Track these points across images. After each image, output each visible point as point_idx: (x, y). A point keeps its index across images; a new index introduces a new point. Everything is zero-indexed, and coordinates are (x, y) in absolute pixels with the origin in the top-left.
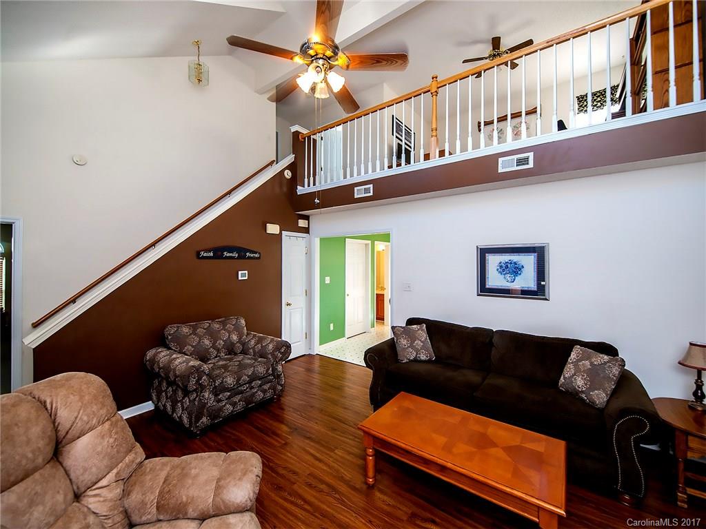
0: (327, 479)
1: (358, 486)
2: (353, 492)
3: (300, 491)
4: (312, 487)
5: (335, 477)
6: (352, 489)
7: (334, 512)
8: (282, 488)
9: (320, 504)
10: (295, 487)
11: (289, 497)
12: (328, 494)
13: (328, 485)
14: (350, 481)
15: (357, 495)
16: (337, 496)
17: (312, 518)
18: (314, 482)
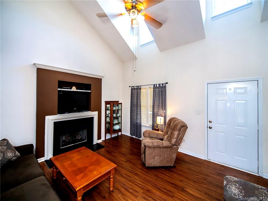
0: (129, 194)
1: (117, 190)
2: (119, 188)
3: (140, 189)
4: (135, 191)
5: (125, 195)
6: (119, 189)
7: (127, 181)
8: (148, 191)
9: (132, 184)
10: (142, 191)
11: (144, 187)
12: (129, 188)
13: (129, 192)
14: (119, 193)
15: (118, 187)
16: (125, 187)
17: (134, 180)
18: (135, 193)
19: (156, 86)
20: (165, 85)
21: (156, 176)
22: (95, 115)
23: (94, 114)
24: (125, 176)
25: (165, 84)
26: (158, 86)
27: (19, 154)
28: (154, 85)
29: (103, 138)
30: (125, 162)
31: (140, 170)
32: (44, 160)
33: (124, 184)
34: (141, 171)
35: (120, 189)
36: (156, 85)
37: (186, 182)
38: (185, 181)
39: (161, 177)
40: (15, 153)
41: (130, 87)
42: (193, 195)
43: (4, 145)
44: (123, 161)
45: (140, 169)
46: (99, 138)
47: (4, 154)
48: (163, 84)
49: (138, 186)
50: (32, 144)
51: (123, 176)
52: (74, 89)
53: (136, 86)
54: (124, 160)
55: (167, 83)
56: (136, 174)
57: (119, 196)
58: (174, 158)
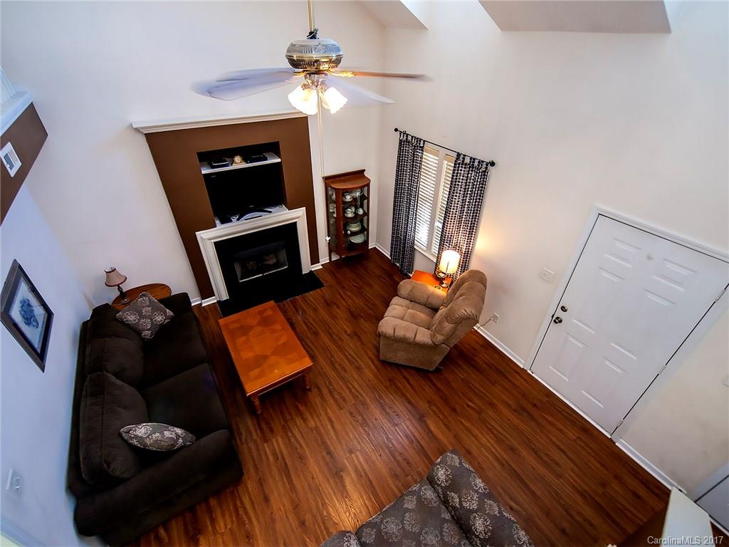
0: (332, 401)
1: (316, 390)
2: (321, 387)
3: (351, 397)
4: (343, 398)
5: (326, 401)
6: (320, 389)
7: (337, 378)
8: (362, 404)
9: (343, 385)
10: (353, 402)
11: (359, 396)
12: (336, 390)
13: (333, 396)
14: (319, 395)
15: (320, 385)
17: (350, 379)
18: (341, 401)
19: (463, 161)
20: (486, 168)
21: (390, 380)
22: (298, 218)
23: (299, 215)
24: (337, 367)
25: (487, 165)
26: (467, 160)
27: (172, 314)
28: (459, 155)
29: (324, 259)
30: (349, 335)
31: (368, 360)
32: (216, 301)
33: (330, 382)
34: (370, 363)
35: (322, 389)
36: (464, 158)
37: (438, 408)
38: (435, 405)
39: (400, 385)
40: (165, 313)
41: (396, 130)
42: (431, 432)
43: (147, 306)
44: (346, 332)
45: (370, 359)
46: (315, 258)
47: (152, 320)
48: (481, 162)
49: (351, 391)
50: (187, 294)
51: (335, 367)
52: (239, 164)
53: (412, 137)
54: (349, 331)
55: (493, 164)
56: (358, 369)
57: (317, 400)
58: (435, 361)
